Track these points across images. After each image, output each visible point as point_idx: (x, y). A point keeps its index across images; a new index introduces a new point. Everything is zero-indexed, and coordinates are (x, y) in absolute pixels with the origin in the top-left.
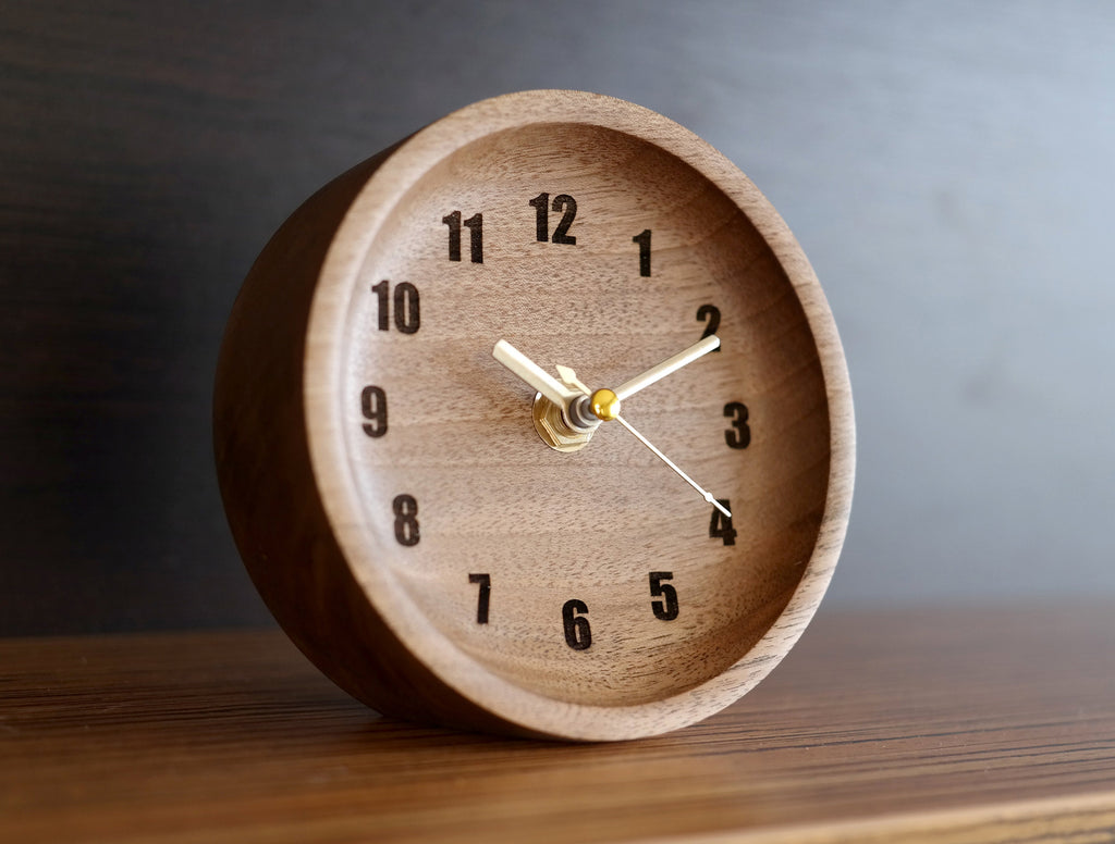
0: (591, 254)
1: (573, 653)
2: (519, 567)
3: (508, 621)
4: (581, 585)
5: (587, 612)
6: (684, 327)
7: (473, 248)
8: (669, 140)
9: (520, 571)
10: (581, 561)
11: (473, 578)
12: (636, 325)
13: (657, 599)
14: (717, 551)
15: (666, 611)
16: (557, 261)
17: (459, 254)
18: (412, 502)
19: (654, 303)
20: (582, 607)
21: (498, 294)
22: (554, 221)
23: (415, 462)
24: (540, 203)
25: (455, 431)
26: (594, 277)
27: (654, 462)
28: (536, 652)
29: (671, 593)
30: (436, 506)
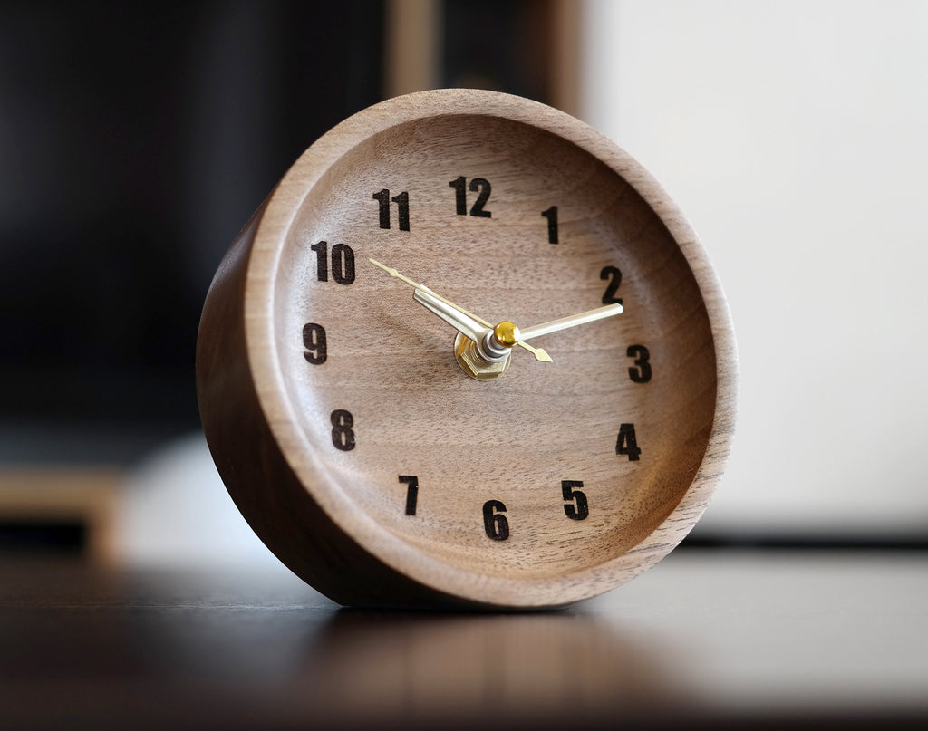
0: (505, 225)
1: (492, 543)
2: (444, 471)
3: (433, 514)
4: (499, 489)
5: (505, 510)
7: (400, 220)
9: (444, 475)
10: (499, 470)
11: (402, 479)
12: (546, 282)
13: (569, 502)
14: (623, 465)
15: (577, 512)
16: (475, 231)
17: (389, 223)
18: (349, 417)
20: (501, 507)
21: (422, 255)
23: (351, 384)
25: (386, 362)
26: (507, 243)
27: (565, 392)
29: (582, 499)
30: (370, 420)
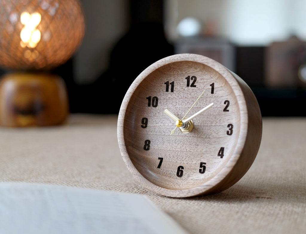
6: (221, 105)
8: (207, 62)
19: (214, 100)
22: (191, 82)
24: (188, 78)
28: (169, 176)
